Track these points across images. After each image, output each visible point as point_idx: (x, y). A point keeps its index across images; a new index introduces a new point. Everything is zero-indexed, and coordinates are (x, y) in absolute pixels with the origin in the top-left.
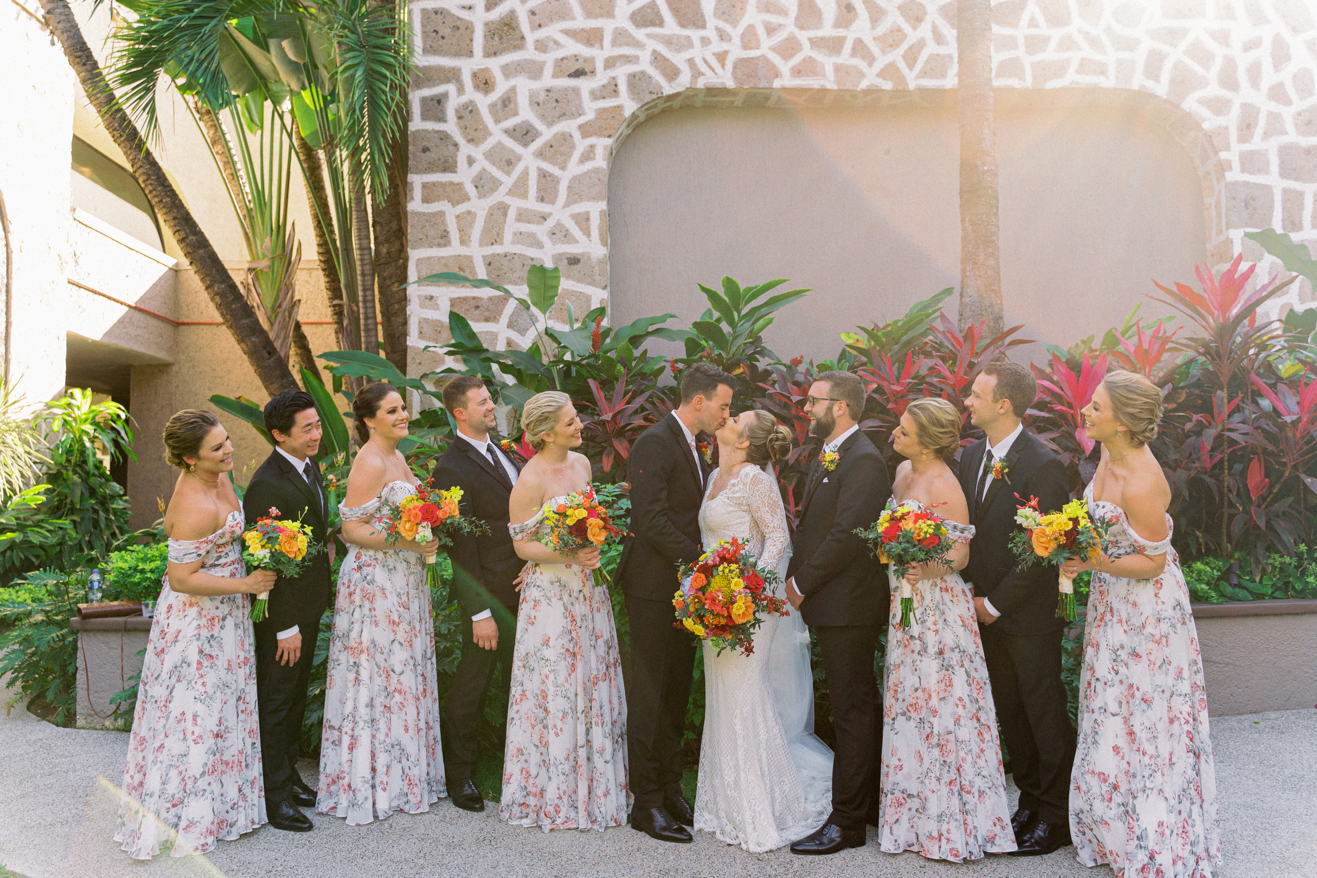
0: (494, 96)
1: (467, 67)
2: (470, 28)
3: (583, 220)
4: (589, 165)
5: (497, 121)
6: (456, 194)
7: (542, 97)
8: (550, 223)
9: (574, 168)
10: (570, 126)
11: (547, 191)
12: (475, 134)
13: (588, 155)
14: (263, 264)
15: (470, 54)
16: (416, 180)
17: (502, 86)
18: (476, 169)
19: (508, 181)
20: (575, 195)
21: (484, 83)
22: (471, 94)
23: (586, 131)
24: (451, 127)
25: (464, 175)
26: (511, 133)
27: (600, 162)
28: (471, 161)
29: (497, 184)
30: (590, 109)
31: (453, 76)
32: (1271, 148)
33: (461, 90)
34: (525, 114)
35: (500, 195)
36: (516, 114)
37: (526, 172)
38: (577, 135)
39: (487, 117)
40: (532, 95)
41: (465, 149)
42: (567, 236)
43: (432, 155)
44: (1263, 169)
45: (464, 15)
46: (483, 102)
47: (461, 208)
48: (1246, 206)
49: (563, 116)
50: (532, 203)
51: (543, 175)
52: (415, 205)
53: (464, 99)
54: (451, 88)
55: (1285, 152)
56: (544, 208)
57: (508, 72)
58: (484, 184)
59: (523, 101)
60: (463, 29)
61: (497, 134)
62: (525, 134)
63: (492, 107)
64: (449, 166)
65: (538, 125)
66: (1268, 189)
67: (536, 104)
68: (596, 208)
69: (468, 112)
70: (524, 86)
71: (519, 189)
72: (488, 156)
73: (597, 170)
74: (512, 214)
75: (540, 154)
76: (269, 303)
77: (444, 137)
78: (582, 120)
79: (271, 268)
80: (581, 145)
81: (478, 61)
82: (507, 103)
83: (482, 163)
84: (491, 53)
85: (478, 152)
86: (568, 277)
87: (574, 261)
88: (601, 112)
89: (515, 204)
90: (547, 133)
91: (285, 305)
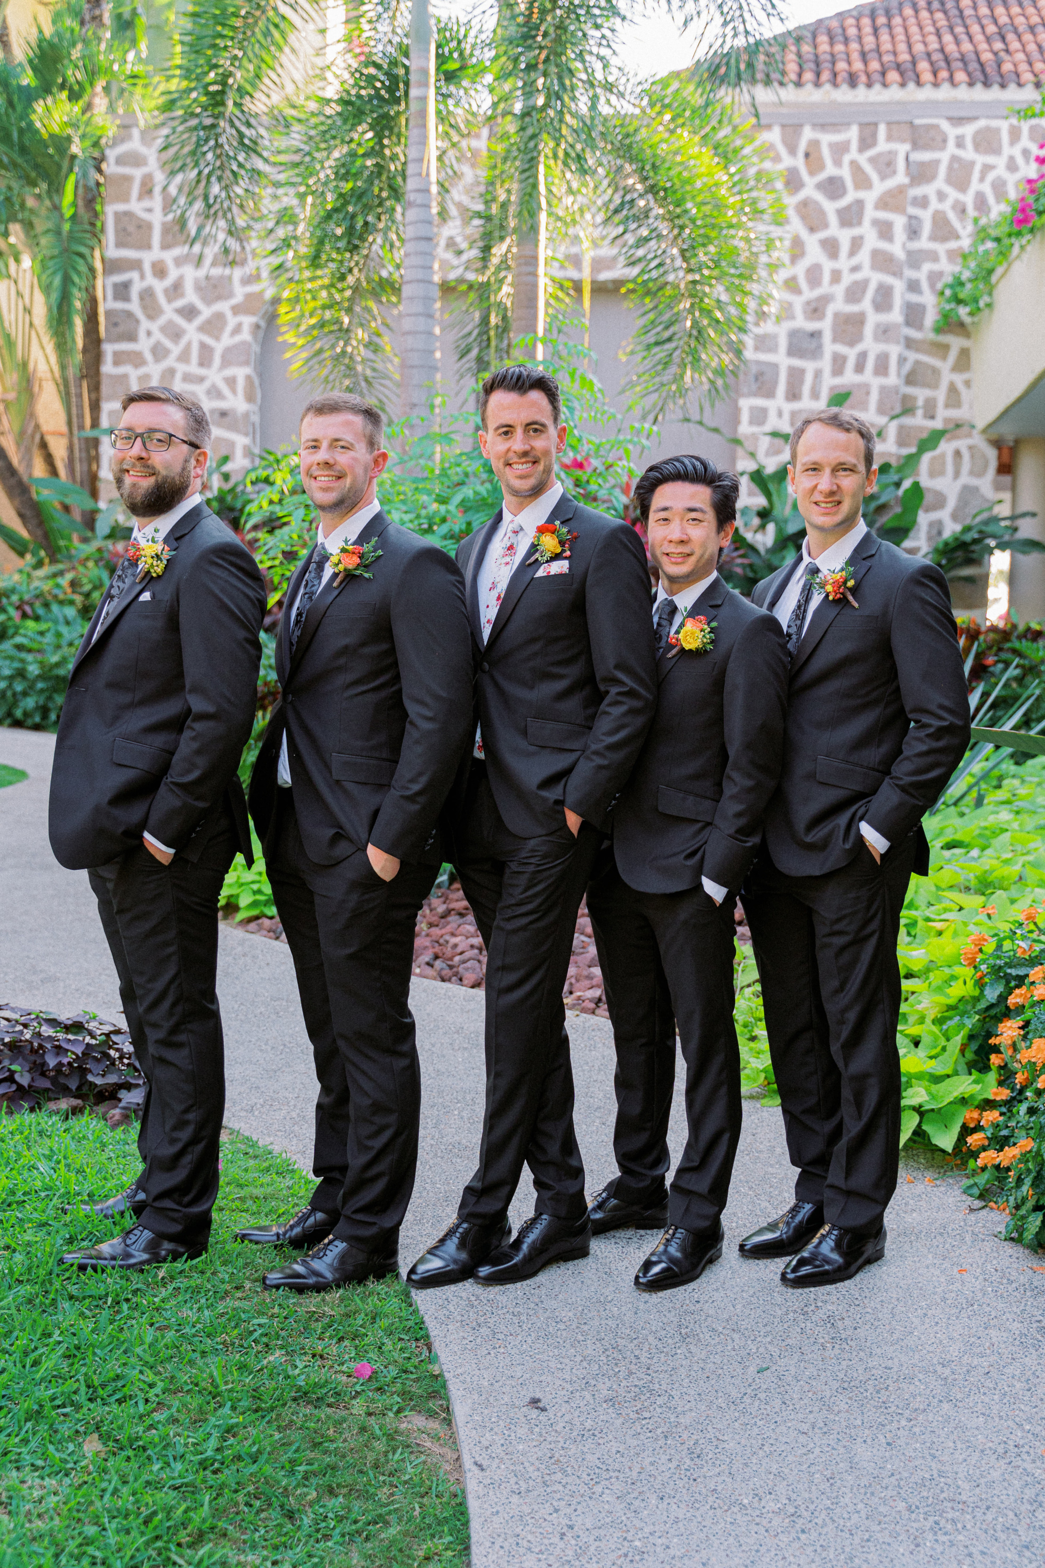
0: (169, 282)
1: (148, 258)
2: (149, 226)
3: (231, 382)
4: (238, 339)
5: (170, 301)
6: (137, 360)
7: (203, 284)
8: (207, 384)
9: (227, 340)
10: (223, 307)
11: (205, 360)
12: (152, 311)
13: (237, 330)
14: (11, 396)
15: (149, 247)
16: (108, 349)
17: (173, 273)
18: (152, 341)
19: (176, 350)
20: (226, 362)
21: (160, 271)
22: (150, 280)
23: (236, 310)
24: (134, 306)
25: (143, 345)
26: (180, 311)
27: (246, 335)
28: (149, 333)
29: (167, 352)
30: (240, 292)
31: (137, 265)
32: (782, 332)
33: (142, 277)
34: (191, 296)
35: (170, 362)
36: (182, 295)
37: (189, 344)
38: (229, 314)
39: (162, 299)
40: (197, 282)
41: (145, 324)
42: (219, 395)
43: (121, 329)
44: (773, 349)
45: (145, 216)
46: (159, 287)
47: (142, 371)
48: (757, 379)
49: (219, 298)
50: (193, 368)
51: (203, 346)
52: (107, 368)
53: (145, 284)
54: (134, 275)
55: (793, 334)
56: (202, 372)
57: (179, 262)
58: (159, 352)
59: (189, 287)
60: (144, 227)
61: (169, 312)
62: (189, 313)
63: (166, 291)
64: (132, 337)
65: (200, 305)
66: (775, 366)
67: (198, 288)
68: (241, 373)
69: (147, 295)
70: (190, 274)
71: (184, 357)
72: (163, 329)
73: (244, 343)
74: (178, 376)
75: (201, 329)
76: (16, 428)
77: (129, 314)
78: (234, 301)
79: (18, 399)
80: (232, 321)
81: (155, 254)
82: (176, 289)
83: (158, 336)
84: (165, 246)
85: (154, 327)
86: (219, 425)
87: (223, 414)
88: (249, 296)
89: (181, 368)
90: (206, 312)
91: (30, 430)
